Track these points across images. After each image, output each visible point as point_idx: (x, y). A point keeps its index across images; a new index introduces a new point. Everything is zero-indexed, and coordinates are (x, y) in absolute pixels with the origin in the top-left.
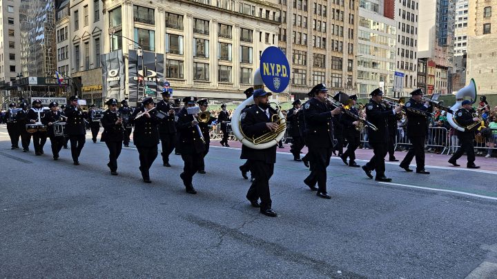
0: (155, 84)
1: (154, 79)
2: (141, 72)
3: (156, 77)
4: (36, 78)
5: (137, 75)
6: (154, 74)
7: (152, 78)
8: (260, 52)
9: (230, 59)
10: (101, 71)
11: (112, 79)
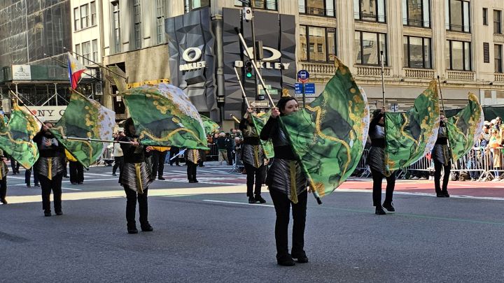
1: (277, 66)
4: (27, 68)
5: (242, 57)
6: (277, 54)
7: (273, 63)
8: (485, 10)
9: (426, 25)
10: (165, 50)
11: (190, 67)
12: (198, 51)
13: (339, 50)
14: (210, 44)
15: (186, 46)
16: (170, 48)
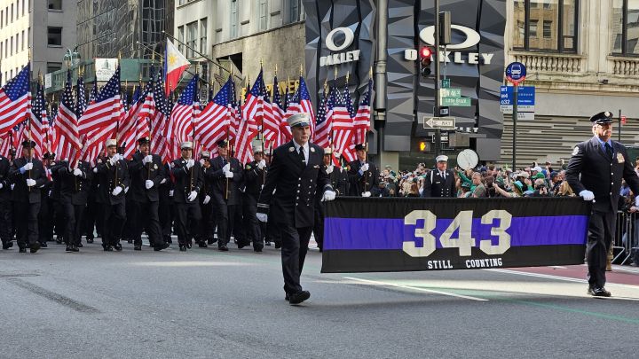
0: (474, 73)
1: (472, 58)
2: (428, 34)
3: (476, 49)
5: (417, 42)
6: (473, 38)
7: (465, 53)
10: (300, 32)
11: (335, 60)
12: (349, 33)
13: (582, 28)
14: (368, 21)
15: (331, 26)
16: (308, 29)
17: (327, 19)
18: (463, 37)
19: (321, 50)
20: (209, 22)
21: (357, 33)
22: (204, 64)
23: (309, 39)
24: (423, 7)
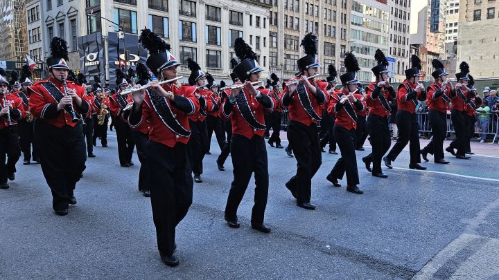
2: (122, 56)
3: (139, 61)
4: (4, 62)
5: (119, 59)
6: (137, 58)
7: (135, 63)
8: (251, 36)
9: (219, 44)
10: (78, 54)
11: (91, 64)
12: (95, 55)
14: (101, 52)
15: (88, 53)
16: (80, 54)
17: (87, 50)
18: (134, 58)
19: (85, 60)
20: (42, 49)
21: (98, 55)
22: (42, 64)
23: (81, 56)
24: (120, 48)
